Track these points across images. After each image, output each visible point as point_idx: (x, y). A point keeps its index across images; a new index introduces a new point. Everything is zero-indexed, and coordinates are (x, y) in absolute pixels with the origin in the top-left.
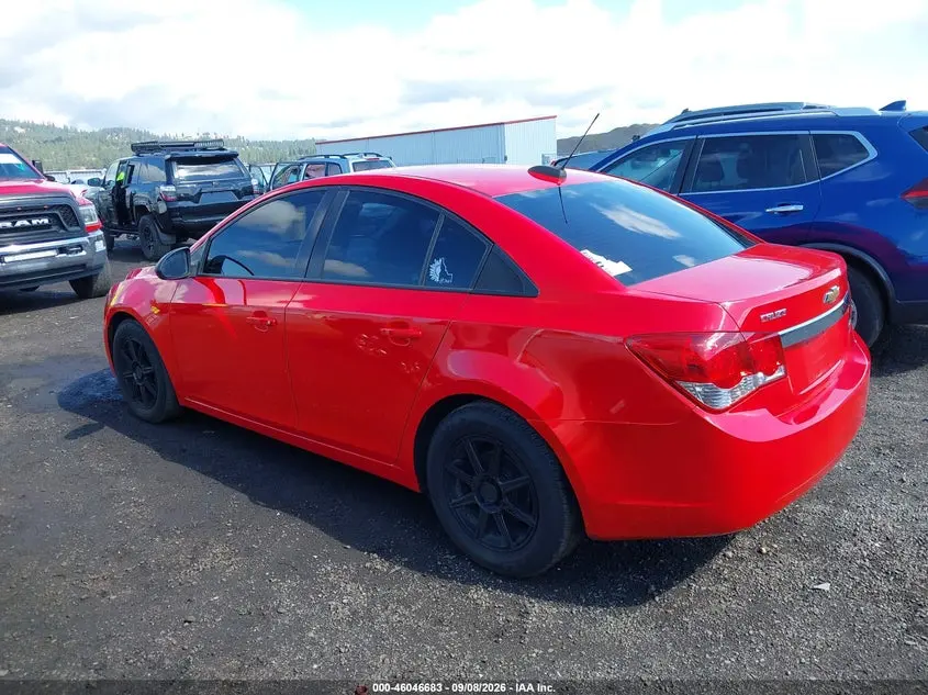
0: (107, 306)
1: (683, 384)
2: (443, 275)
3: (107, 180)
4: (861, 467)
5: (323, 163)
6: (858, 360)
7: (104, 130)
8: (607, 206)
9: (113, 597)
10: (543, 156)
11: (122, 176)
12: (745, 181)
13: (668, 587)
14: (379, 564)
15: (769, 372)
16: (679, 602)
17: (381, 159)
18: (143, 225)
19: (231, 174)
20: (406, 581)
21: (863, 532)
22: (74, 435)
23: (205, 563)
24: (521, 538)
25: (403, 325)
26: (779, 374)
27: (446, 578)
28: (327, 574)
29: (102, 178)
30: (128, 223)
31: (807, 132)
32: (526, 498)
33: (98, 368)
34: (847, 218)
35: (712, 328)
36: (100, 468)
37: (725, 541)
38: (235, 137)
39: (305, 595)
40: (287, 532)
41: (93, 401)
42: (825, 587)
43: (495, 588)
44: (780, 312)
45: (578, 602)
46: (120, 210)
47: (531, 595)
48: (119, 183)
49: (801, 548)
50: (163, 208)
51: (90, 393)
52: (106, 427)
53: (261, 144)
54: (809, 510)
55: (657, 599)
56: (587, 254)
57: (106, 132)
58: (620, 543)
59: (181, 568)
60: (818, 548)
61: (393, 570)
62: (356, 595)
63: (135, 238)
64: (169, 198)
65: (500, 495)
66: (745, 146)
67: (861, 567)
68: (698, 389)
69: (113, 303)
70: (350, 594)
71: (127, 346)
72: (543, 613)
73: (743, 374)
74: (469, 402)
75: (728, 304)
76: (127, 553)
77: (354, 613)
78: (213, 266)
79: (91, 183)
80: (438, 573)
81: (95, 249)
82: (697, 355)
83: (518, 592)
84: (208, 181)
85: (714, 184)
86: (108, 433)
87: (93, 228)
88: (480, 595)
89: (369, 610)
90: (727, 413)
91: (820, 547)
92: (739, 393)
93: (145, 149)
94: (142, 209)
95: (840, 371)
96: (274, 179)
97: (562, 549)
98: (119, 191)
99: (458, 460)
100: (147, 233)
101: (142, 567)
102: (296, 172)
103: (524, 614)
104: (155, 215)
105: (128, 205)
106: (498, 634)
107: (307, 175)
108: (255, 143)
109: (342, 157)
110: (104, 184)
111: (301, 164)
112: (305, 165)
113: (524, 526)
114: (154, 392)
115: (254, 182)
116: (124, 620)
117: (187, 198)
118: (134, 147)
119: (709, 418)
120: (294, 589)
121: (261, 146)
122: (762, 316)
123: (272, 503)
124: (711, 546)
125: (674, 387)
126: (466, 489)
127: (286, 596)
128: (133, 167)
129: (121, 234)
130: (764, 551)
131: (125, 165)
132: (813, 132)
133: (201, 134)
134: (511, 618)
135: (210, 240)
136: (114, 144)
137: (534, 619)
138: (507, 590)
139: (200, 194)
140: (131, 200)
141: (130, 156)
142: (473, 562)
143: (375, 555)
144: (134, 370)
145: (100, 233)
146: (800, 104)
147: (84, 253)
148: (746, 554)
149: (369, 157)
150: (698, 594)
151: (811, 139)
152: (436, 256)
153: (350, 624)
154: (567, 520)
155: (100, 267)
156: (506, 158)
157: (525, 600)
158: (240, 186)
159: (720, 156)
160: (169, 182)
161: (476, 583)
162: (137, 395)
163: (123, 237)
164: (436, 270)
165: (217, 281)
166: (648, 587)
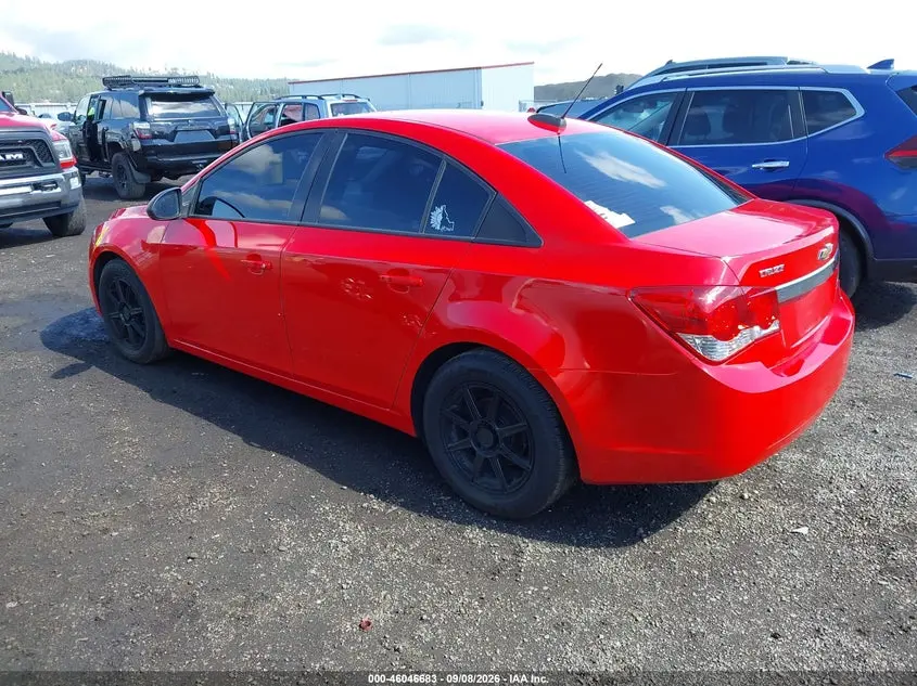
0: (92, 245)
1: (683, 336)
2: (444, 222)
3: (78, 115)
4: (836, 418)
5: (300, 104)
6: (843, 316)
7: (69, 62)
8: (591, 154)
9: (115, 534)
10: (520, 103)
11: (93, 111)
12: (731, 135)
13: (655, 529)
14: (376, 504)
15: (765, 327)
16: (668, 544)
17: (359, 100)
18: (117, 161)
19: (206, 113)
20: (403, 521)
21: (838, 480)
22: (61, 374)
23: (202, 503)
24: (515, 481)
25: (404, 272)
26: (774, 327)
27: (441, 518)
28: (326, 513)
29: (72, 113)
30: (100, 159)
31: (797, 88)
32: (522, 444)
33: (79, 307)
34: (829, 175)
35: (712, 282)
36: (91, 408)
37: (709, 487)
38: (205, 74)
39: (305, 533)
40: (283, 473)
41: (76, 340)
42: (804, 530)
43: (489, 529)
44: (778, 268)
45: (570, 543)
46: (93, 146)
47: (524, 535)
48: (90, 118)
49: (780, 494)
50: (136, 145)
51: (75, 332)
52: (94, 367)
53: (232, 82)
54: (788, 459)
55: (645, 540)
56: (591, 204)
57: (70, 64)
58: (609, 487)
59: (180, 507)
60: (797, 495)
61: (390, 511)
62: (353, 535)
63: (107, 176)
64: (143, 136)
65: (496, 440)
66: (727, 99)
67: (836, 513)
68: (697, 341)
69: (99, 243)
70: (349, 533)
71: (114, 286)
72: (537, 552)
73: (740, 327)
74: (468, 350)
75: (727, 259)
76: (124, 492)
77: (355, 551)
78: (204, 207)
79: (62, 117)
80: (433, 513)
81: (70, 186)
82: (698, 308)
83: (511, 533)
84: (182, 120)
85: (702, 137)
86: (95, 372)
87: (67, 165)
88: (475, 535)
89: (368, 549)
90: (723, 366)
91: (799, 492)
92: (734, 346)
93: (117, 83)
94: (115, 146)
95: (826, 325)
96: (251, 117)
97: (555, 492)
98: (90, 126)
99: (455, 406)
100: (120, 172)
101: (141, 505)
102: (273, 112)
103: (518, 553)
104: (130, 153)
105: (100, 142)
106: (495, 572)
107: (284, 116)
108: (226, 81)
109: (320, 98)
110: (74, 118)
111: (278, 104)
112: (282, 105)
113: (518, 469)
114: (142, 334)
115: (231, 122)
116: (128, 556)
117: (161, 136)
118: (105, 81)
119: (706, 369)
120: (293, 527)
121: (232, 84)
122: (761, 272)
123: (266, 444)
124: (697, 492)
125: (674, 338)
126: (463, 434)
127: (285, 534)
128: (104, 102)
129: (93, 171)
130: (746, 496)
131: (96, 100)
132: (802, 88)
133: (169, 69)
134: (505, 557)
135: (202, 181)
136: (78, 76)
137: (529, 558)
138: (502, 530)
139: (175, 132)
140: (104, 136)
141: (101, 89)
142: (466, 504)
143: (372, 496)
144: (121, 310)
145: (74, 169)
146: (785, 59)
147: (59, 190)
148: (729, 499)
149: (346, 98)
150: (685, 537)
151: (800, 95)
152: (437, 203)
153: (351, 562)
154: (563, 464)
155: (76, 205)
156: (482, 104)
157: (519, 540)
158: (216, 125)
159: (707, 110)
160: (143, 118)
161: (470, 523)
162: (124, 335)
163: (95, 174)
164: (437, 217)
165: (208, 223)
166: (636, 530)
